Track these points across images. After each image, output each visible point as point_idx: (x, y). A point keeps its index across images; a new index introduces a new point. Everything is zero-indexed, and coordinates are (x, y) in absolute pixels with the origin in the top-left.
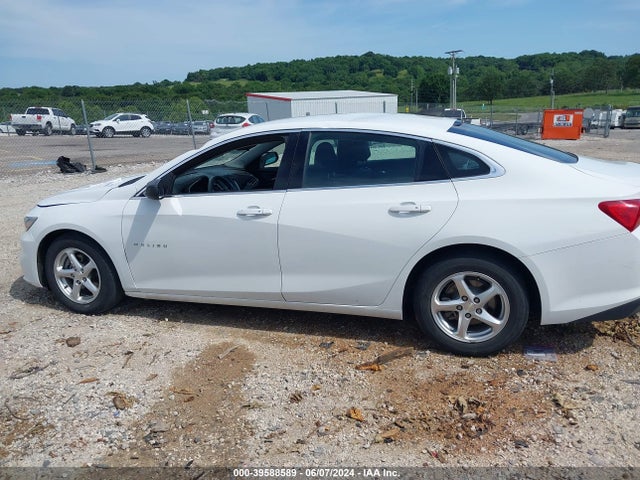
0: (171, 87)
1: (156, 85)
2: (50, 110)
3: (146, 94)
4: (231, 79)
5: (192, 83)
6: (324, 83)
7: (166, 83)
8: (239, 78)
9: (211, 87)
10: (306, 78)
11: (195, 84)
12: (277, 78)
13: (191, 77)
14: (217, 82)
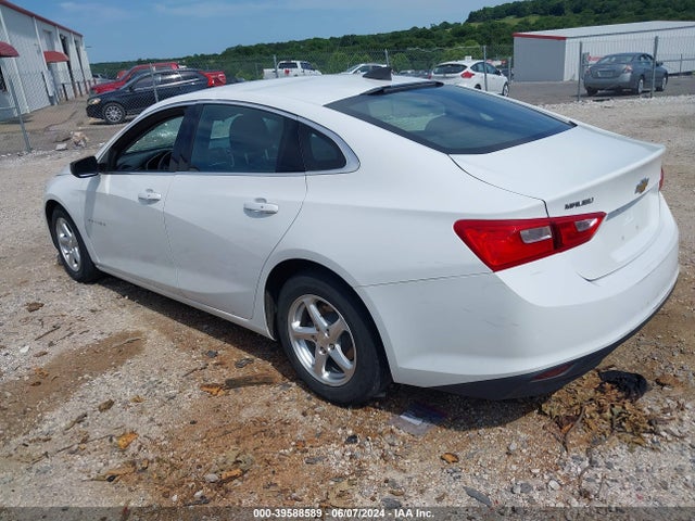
0: (448, 30)
1: (434, 28)
2: (298, 63)
3: (420, 40)
4: (519, 16)
5: (472, 24)
6: (639, 13)
7: (445, 25)
8: (529, 14)
9: (493, 27)
10: (615, 8)
11: (475, 25)
12: (577, 10)
13: (473, 17)
14: (502, 21)
